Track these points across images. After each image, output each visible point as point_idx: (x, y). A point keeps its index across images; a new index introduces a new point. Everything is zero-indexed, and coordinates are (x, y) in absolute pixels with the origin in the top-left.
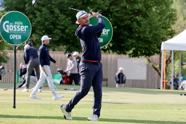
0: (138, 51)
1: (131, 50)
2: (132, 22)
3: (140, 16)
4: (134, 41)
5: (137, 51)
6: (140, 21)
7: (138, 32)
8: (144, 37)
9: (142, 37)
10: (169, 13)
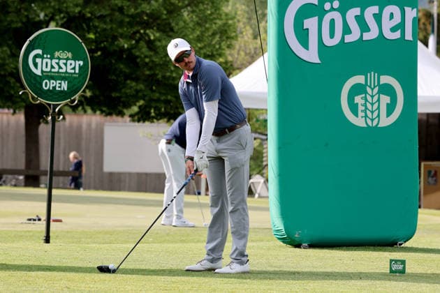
0: (150, 108)
1: (135, 105)
2: (138, 42)
3: (155, 28)
4: (141, 86)
5: (148, 109)
6: (154, 41)
7: (150, 64)
8: (164, 77)
9: (159, 76)
10: (219, 22)
